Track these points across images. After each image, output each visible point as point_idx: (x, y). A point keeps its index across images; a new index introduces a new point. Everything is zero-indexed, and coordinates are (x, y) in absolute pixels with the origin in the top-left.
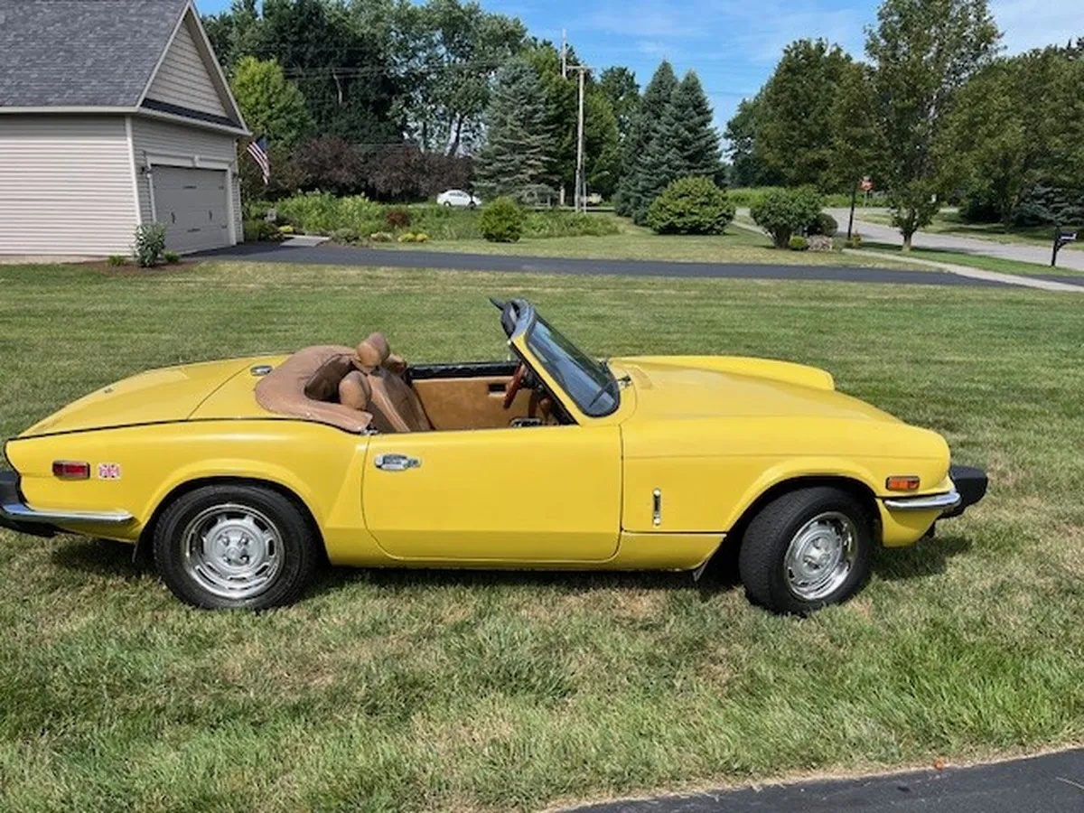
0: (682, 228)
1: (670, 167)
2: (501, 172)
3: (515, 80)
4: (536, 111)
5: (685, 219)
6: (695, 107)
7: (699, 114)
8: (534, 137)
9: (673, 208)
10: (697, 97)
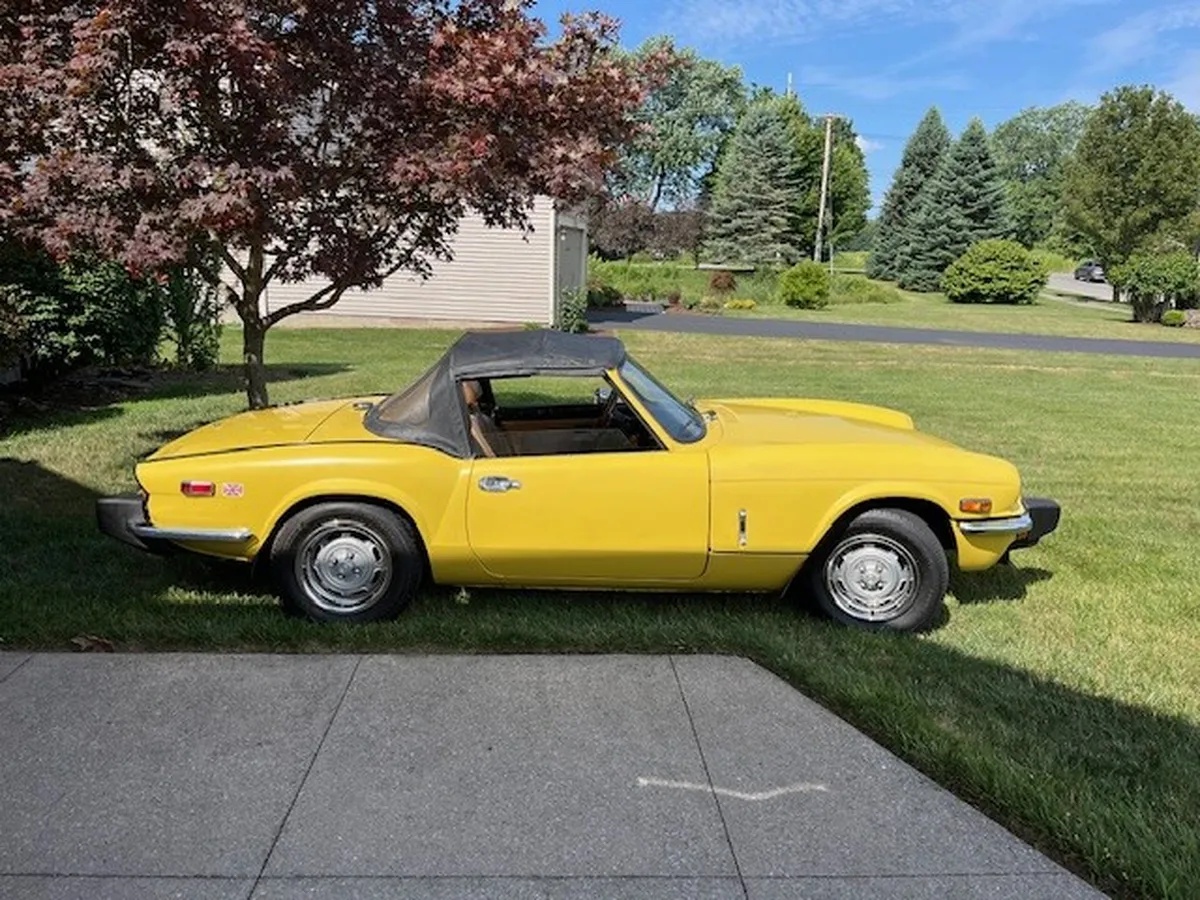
0: (987, 296)
1: (949, 227)
2: (739, 230)
3: (759, 130)
4: (781, 165)
5: (991, 285)
6: (981, 160)
7: (986, 167)
8: (778, 191)
9: (978, 273)
10: (984, 149)
